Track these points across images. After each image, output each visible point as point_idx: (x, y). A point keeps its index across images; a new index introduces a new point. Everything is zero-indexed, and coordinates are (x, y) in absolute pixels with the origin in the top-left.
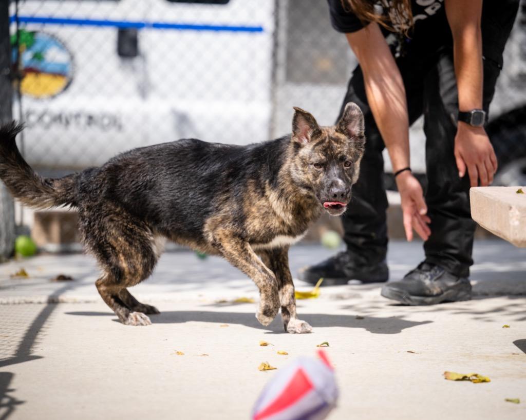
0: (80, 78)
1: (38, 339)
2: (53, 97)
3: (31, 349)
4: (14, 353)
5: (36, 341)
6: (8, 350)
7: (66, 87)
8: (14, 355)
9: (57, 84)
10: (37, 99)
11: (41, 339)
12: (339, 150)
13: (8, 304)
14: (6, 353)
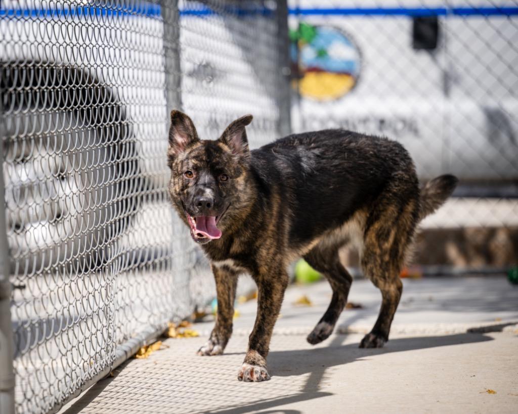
0: (369, 76)
1: (326, 373)
2: (338, 99)
3: (320, 385)
4: (301, 389)
5: (325, 375)
6: (284, 390)
7: (353, 88)
8: (301, 391)
9: (343, 84)
10: (320, 102)
11: (331, 374)
12: (218, 159)
13: (291, 334)
14: (292, 388)
